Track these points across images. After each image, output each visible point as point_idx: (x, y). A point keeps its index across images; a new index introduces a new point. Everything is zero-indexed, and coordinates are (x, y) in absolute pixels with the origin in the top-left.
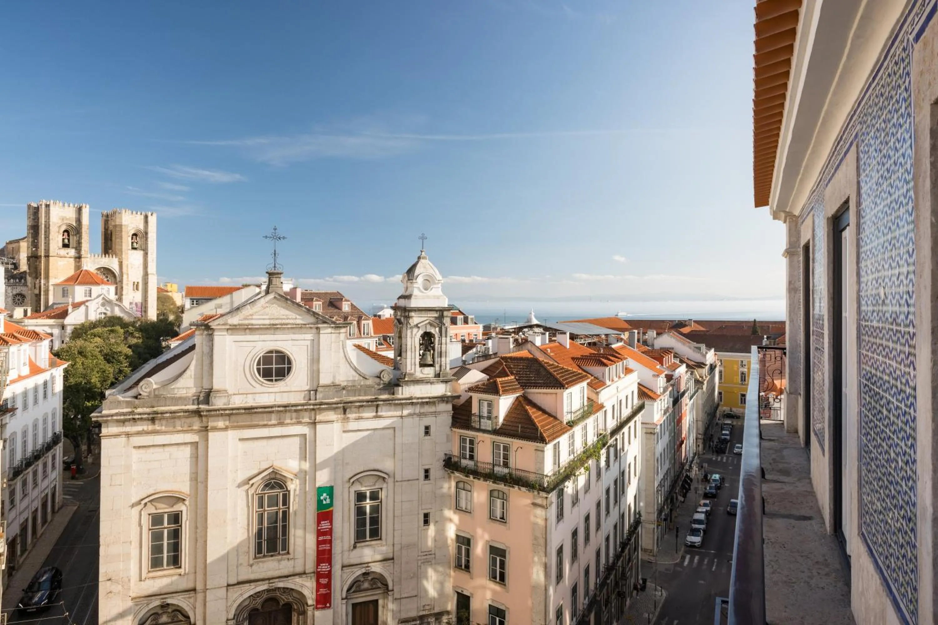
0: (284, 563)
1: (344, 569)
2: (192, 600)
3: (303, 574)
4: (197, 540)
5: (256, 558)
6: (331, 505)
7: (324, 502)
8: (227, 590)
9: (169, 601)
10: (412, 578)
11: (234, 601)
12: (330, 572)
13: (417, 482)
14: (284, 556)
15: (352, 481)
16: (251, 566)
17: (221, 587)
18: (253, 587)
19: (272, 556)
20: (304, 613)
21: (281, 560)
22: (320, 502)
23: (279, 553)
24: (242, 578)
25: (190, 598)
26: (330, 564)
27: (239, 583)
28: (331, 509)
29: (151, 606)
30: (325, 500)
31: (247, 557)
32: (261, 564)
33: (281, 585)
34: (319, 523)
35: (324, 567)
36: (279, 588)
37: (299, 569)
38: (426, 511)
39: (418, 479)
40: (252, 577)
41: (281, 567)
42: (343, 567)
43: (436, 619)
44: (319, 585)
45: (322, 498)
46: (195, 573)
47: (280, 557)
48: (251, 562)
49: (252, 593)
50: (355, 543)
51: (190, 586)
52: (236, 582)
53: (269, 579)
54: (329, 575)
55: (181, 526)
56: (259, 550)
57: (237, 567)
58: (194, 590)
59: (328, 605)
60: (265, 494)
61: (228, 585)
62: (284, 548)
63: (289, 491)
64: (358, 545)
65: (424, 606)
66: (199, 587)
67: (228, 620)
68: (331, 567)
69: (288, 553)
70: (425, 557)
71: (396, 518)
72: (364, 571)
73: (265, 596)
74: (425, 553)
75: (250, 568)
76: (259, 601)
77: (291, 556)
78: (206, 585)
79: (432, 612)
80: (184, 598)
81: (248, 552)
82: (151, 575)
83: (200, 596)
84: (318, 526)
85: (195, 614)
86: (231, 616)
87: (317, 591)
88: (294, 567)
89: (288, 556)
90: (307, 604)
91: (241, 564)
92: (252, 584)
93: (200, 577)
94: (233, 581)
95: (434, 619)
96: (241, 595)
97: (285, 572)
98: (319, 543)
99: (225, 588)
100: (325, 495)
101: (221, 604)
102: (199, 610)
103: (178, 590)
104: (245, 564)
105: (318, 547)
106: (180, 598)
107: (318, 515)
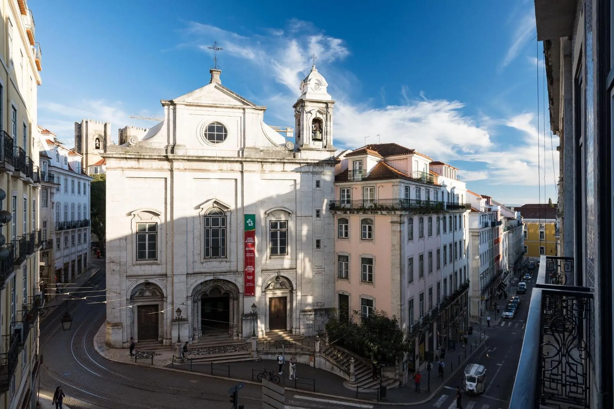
0: (224, 264)
1: (263, 272)
2: (165, 282)
3: (236, 272)
4: (167, 243)
5: (205, 258)
6: (254, 227)
7: (249, 225)
8: (187, 276)
9: (151, 281)
10: (309, 283)
11: (191, 285)
12: (254, 271)
13: (311, 218)
14: (224, 260)
15: (267, 213)
16: (202, 263)
17: (183, 275)
18: (203, 277)
19: (216, 258)
20: (237, 299)
21: (222, 261)
22: (246, 224)
23: (220, 257)
24: (196, 270)
25: (163, 280)
26: (254, 266)
27: (194, 274)
28: (254, 230)
29: (139, 283)
30: (250, 224)
31: (199, 257)
32: (208, 263)
33: (221, 277)
34: (246, 239)
35: (250, 269)
36: (221, 280)
37: (233, 268)
38: (318, 239)
39: (312, 216)
40: (203, 270)
41: (221, 266)
42: (262, 271)
43: (326, 312)
44: (246, 281)
45: (248, 222)
46: (166, 264)
47: (221, 260)
48: (202, 261)
49: (202, 281)
50: (270, 255)
51: (164, 272)
52: (192, 273)
53: (214, 273)
54: (253, 274)
55: (157, 233)
56: (207, 253)
57: (193, 263)
58: (166, 275)
59: (253, 294)
60: (211, 216)
61: (187, 274)
62: (223, 254)
63: (226, 216)
64: (272, 257)
65: (317, 303)
66: (169, 273)
67: (187, 297)
68: (254, 269)
69: (226, 257)
70: (318, 270)
71: (297, 241)
72: (276, 275)
73: (212, 284)
74: (318, 267)
75: (201, 264)
76: (208, 287)
77: (228, 260)
78: (173, 272)
79: (323, 308)
80: (159, 280)
81: (200, 254)
82: (138, 262)
83: (170, 279)
84: (245, 240)
85: (166, 291)
86: (190, 294)
87: (245, 284)
88: (230, 267)
89: (225, 260)
90: (239, 293)
91: (196, 261)
92: (203, 275)
93: (169, 267)
94: (191, 271)
95: (324, 312)
96: (196, 281)
97: (224, 270)
98: (246, 252)
99: (185, 276)
100: (249, 220)
101: (183, 287)
102: (169, 289)
103: (156, 274)
104: (198, 261)
105: (246, 255)
106: (157, 279)
107: (245, 232)
